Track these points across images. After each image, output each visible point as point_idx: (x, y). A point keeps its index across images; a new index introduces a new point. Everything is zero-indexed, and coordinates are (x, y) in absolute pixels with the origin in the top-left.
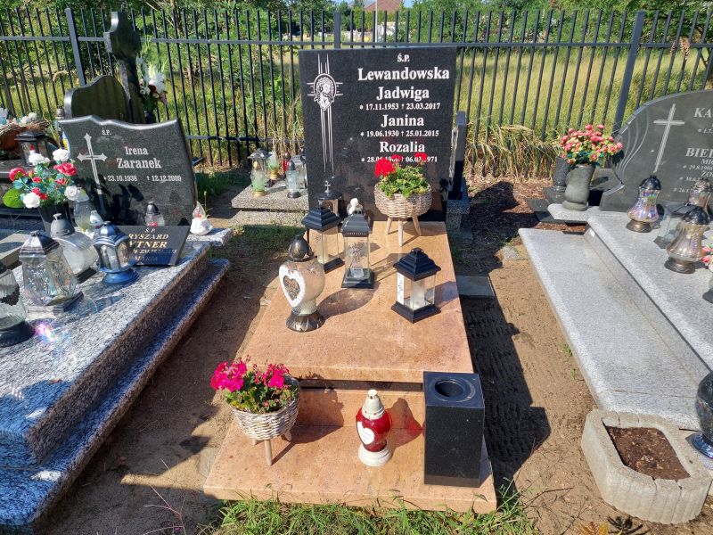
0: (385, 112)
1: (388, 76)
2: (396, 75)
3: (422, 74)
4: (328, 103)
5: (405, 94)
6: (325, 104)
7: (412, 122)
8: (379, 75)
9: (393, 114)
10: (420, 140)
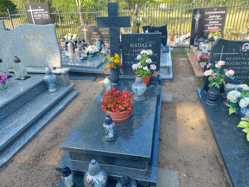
0: (210, 20)
1: (212, 13)
3: (219, 12)
4: (198, 19)
5: (215, 16)
6: (197, 19)
7: (216, 22)
8: (210, 13)
9: (212, 21)
10: (217, 26)
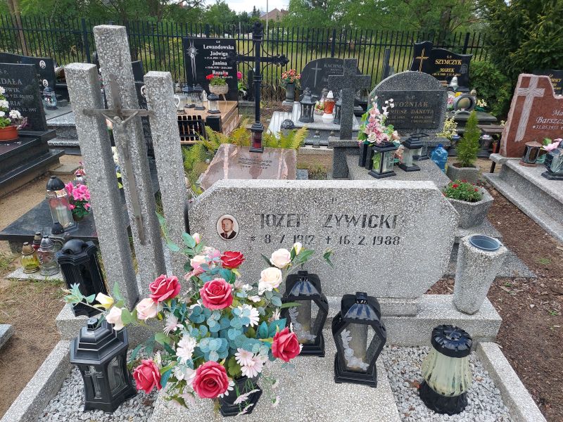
0: (213, 60)
1: (214, 47)
2: (216, 47)
3: (225, 47)
4: (194, 56)
5: (220, 54)
6: (192, 56)
7: (223, 63)
8: (210, 47)
9: (216, 61)
10: (226, 70)
